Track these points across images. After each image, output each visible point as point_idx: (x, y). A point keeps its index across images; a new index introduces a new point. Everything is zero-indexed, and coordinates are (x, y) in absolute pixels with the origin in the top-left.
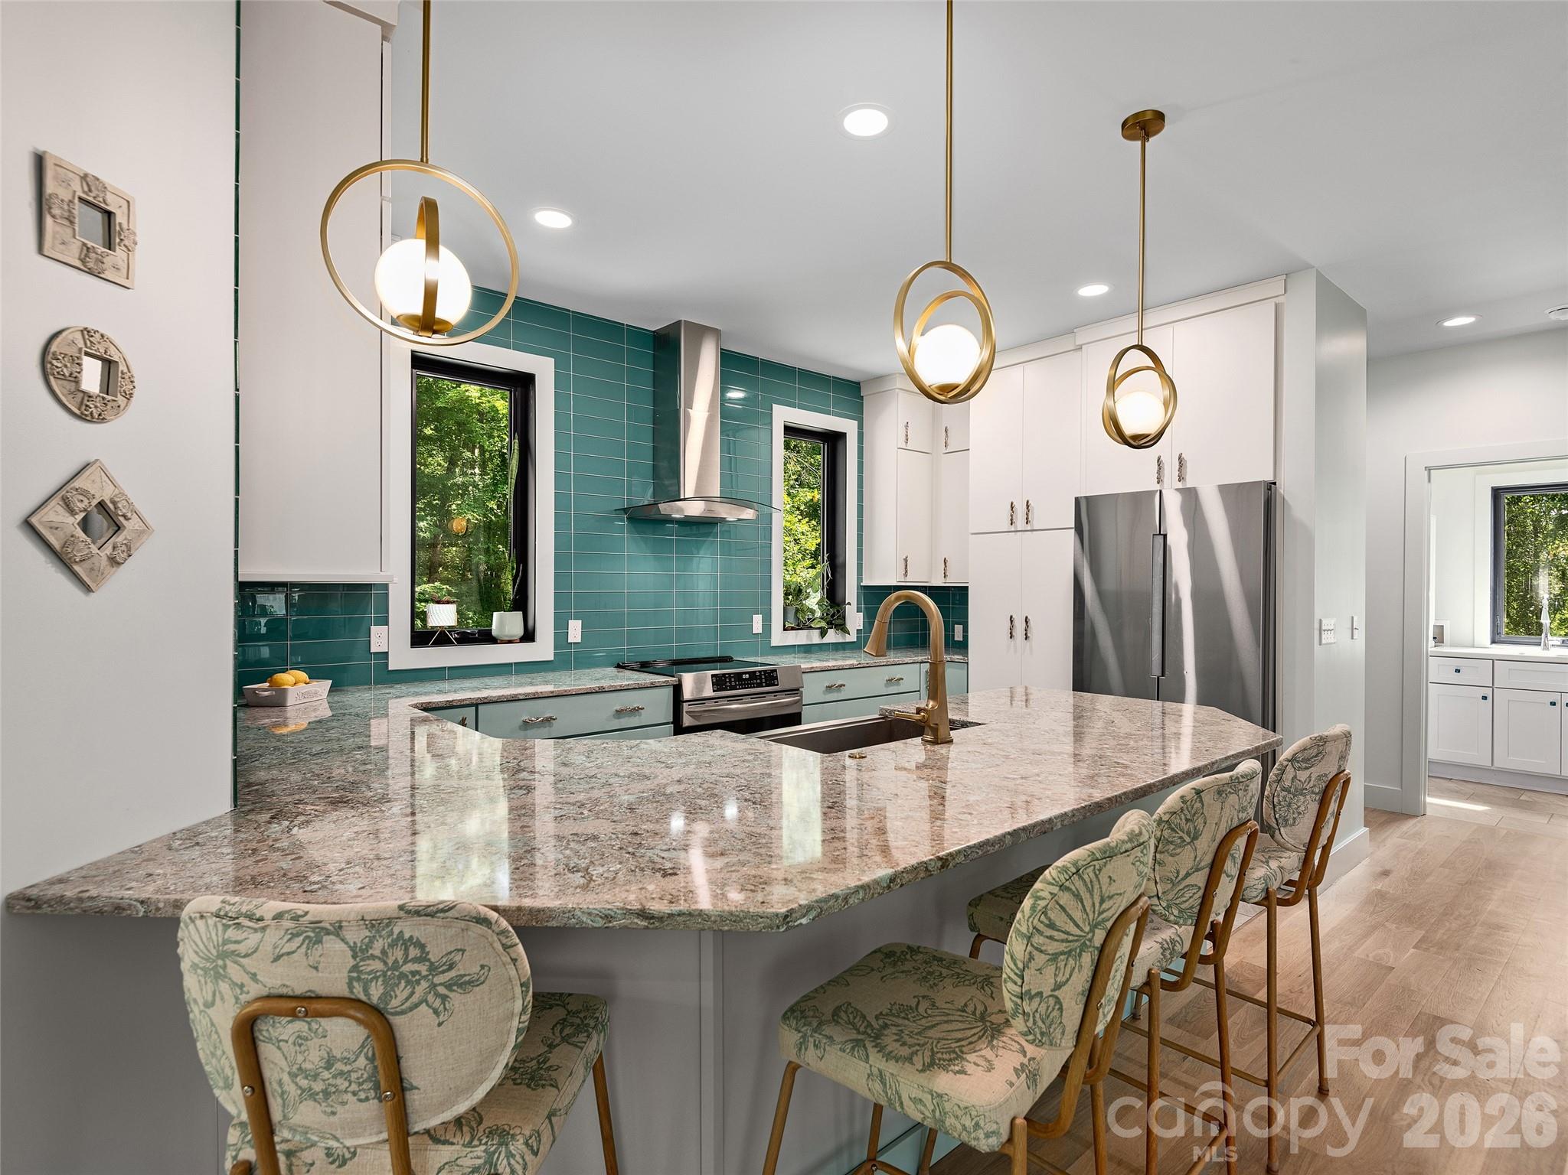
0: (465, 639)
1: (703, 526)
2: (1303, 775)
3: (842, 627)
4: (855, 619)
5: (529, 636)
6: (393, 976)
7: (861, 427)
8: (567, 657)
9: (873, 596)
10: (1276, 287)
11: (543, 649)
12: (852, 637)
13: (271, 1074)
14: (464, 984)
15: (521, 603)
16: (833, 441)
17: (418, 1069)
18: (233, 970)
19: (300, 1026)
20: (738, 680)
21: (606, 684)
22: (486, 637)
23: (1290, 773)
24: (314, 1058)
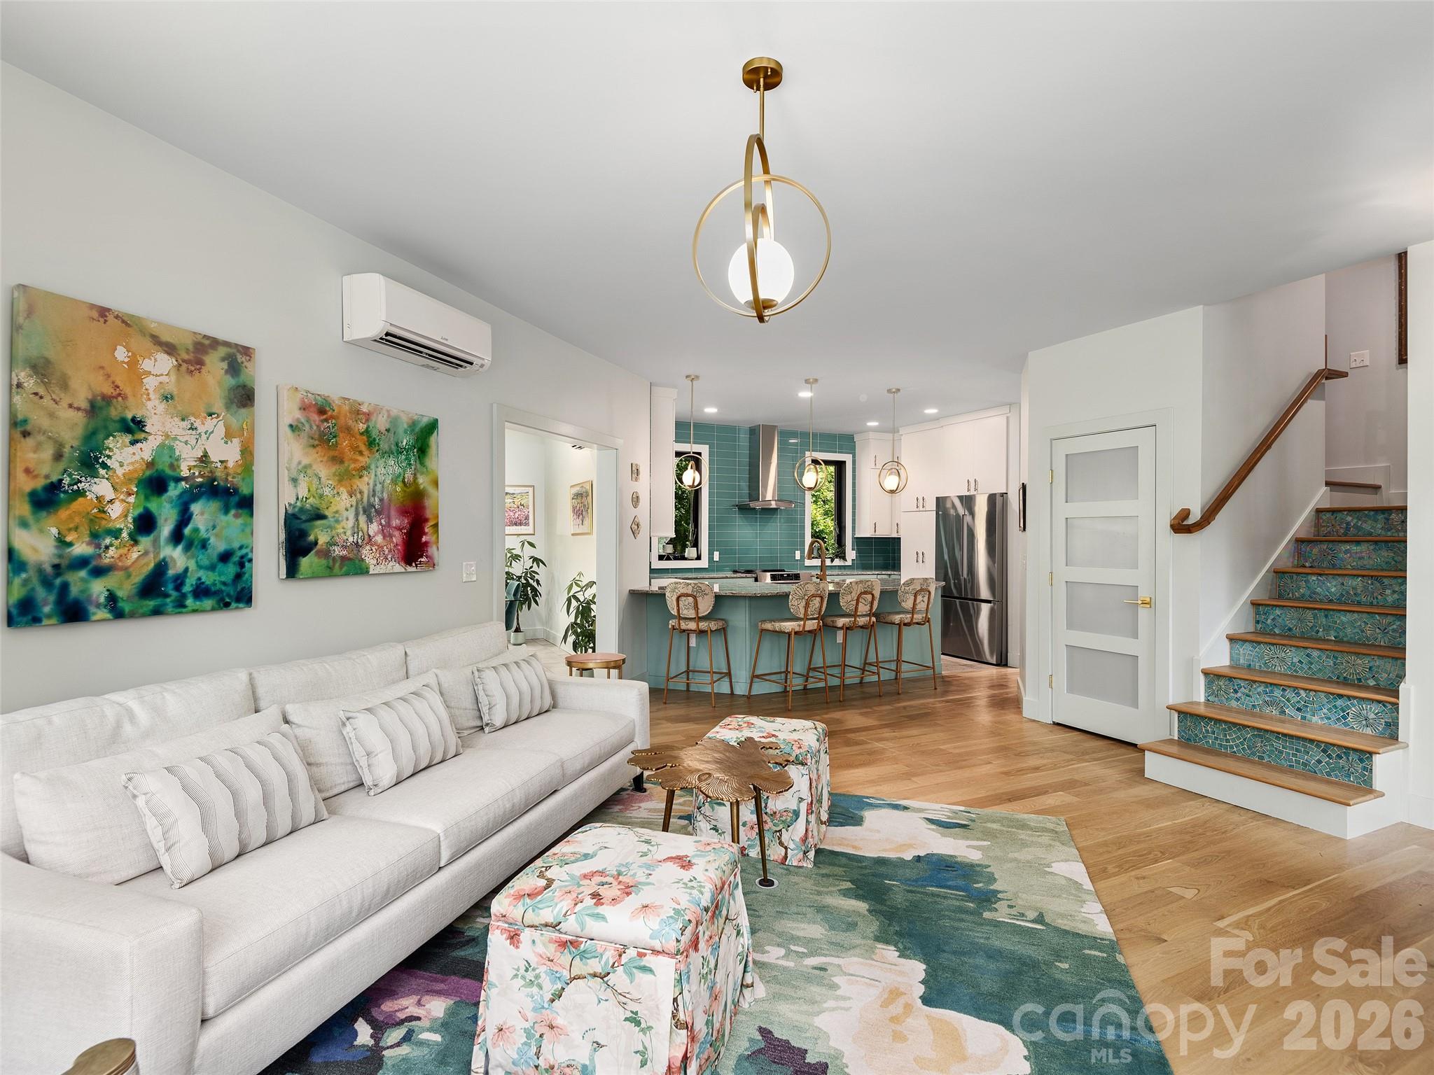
0: (676, 558)
1: (768, 512)
2: (907, 588)
3: (844, 558)
4: (851, 554)
5: (699, 558)
6: (697, 592)
7: (854, 457)
8: (714, 567)
9: (861, 543)
10: (1006, 409)
11: (704, 563)
12: (849, 563)
13: (680, 606)
14: (706, 595)
15: (696, 544)
16: (840, 466)
17: (700, 606)
18: (677, 591)
19: (685, 598)
20: (782, 578)
21: (728, 576)
22: (684, 558)
23: (903, 588)
24: (686, 603)
